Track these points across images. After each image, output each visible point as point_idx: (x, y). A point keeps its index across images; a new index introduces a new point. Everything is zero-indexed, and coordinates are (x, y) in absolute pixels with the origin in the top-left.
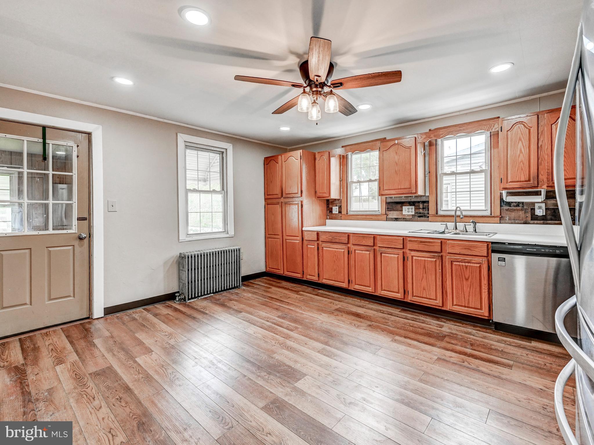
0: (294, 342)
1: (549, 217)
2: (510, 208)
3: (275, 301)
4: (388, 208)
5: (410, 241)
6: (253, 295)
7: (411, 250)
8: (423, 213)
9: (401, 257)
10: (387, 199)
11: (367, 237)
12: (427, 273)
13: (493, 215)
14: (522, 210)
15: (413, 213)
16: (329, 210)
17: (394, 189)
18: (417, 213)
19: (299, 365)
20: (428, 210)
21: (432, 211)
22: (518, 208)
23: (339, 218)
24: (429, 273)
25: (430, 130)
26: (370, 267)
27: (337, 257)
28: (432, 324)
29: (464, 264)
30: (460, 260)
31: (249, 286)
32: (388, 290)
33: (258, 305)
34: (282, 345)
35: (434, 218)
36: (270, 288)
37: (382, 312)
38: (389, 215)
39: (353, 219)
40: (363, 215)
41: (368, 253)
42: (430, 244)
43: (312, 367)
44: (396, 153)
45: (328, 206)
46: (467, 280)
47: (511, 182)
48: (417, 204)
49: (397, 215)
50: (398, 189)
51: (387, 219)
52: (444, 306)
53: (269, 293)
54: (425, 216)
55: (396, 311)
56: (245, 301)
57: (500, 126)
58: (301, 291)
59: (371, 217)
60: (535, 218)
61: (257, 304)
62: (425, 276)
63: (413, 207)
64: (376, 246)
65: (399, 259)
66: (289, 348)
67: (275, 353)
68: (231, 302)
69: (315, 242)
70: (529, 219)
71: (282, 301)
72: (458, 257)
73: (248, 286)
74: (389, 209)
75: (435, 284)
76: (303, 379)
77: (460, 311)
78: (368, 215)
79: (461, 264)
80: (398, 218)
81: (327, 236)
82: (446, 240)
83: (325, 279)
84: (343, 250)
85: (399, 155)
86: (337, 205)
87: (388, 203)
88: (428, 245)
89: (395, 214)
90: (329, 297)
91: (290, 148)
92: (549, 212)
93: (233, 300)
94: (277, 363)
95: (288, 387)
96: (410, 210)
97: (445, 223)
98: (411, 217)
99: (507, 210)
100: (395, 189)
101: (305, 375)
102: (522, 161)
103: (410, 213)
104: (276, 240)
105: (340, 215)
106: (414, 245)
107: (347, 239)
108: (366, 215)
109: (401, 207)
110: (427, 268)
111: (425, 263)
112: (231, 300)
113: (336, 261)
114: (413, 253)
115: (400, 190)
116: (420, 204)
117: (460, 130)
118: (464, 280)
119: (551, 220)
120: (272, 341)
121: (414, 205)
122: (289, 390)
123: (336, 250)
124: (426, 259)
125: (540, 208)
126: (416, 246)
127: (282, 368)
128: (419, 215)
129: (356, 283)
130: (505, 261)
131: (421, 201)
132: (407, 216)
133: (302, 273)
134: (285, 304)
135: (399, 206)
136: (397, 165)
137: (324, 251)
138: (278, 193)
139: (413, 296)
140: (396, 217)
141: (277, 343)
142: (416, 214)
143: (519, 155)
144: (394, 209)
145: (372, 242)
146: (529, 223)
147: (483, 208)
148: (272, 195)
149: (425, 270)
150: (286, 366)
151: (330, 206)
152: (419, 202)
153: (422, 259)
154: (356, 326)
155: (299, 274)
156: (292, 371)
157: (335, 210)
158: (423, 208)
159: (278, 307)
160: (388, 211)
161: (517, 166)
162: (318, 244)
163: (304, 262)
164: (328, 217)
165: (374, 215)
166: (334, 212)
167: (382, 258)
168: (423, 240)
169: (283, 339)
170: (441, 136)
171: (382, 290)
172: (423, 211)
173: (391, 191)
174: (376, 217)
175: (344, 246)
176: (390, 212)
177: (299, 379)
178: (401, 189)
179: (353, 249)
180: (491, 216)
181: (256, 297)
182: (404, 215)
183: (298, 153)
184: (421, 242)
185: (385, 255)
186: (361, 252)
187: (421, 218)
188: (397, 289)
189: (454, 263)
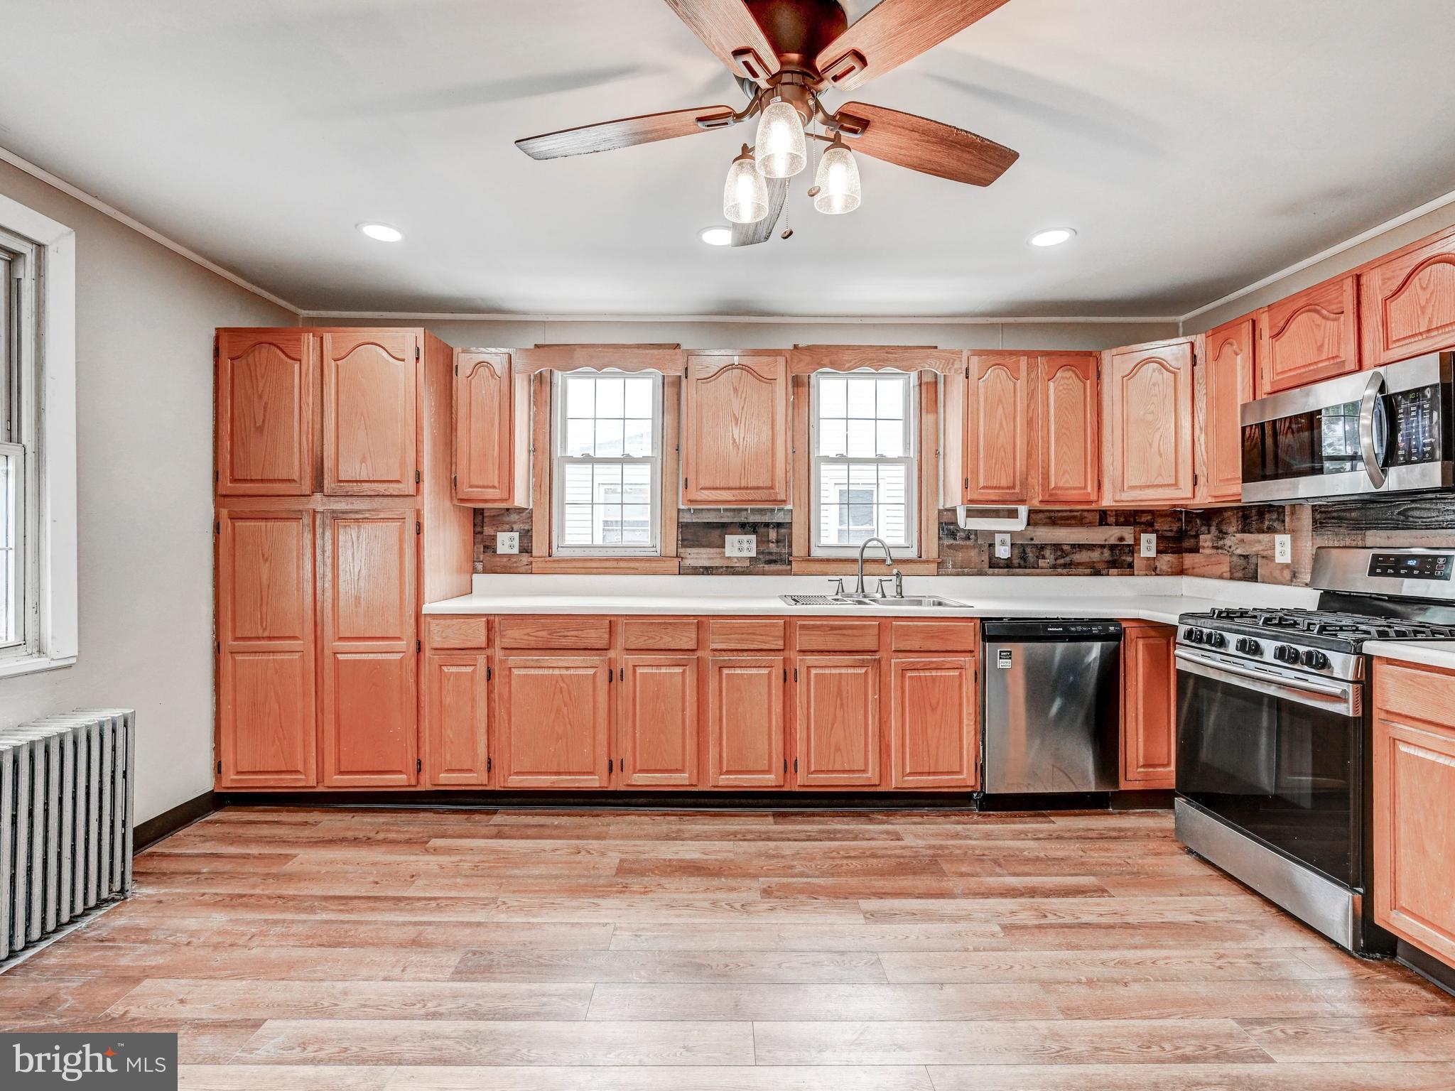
1: (1016, 561)
2: (954, 542)
3: (373, 910)
4: (682, 540)
5: (802, 627)
6: (233, 915)
7: (803, 652)
8: (776, 553)
9: (777, 673)
10: (681, 514)
11: (675, 624)
12: (846, 708)
13: (924, 557)
14: (974, 547)
15: (753, 554)
16: (482, 541)
17: (729, 489)
18: (763, 553)
20: (790, 546)
21: (799, 550)
22: (968, 543)
23: (522, 569)
24: (850, 705)
25: (796, 347)
26: (683, 710)
27: (566, 695)
28: (876, 836)
29: (927, 673)
30: (921, 664)
31: (164, 874)
32: (739, 768)
33: (314, 953)
35: (804, 564)
36: (287, 857)
37: (739, 836)
38: (686, 558)
39: (569, 570)
40: (607, 560)
41: (679, 670)
42: (855, 632)
44: (736, 390)
45: (478, 529)
46: (934, 709)
47: (984, 488)
48: (762, 530)
49: (709, 558)
50: (740, 488)
51: (682, 571)
52: (883, 783)
53: (302, 884)
54: (781, 560)
55: (766, 824)
56: (222, 957)
57: (964, 366)
58: (430, 837)
59: (632, 565)
60: (996, 565)
61: (299, 952)
62: (839, 714)
63: (753, 537)
64: (703, 649)
65: (773, 678)
68: (137, 990)
69: (479, 652)
70: (986, 565)
71: (399, 899)
72: (913, 659)
73: (162, 877)
74: (685, 543)
75: (863, 733)
77: (919, 785)
78: (625, 560)
79: (922, 674)
80: (712, 567)
81: (528, 631)
82: (889, 620)
83: (518, 773)
84: (591, 672)
85: (744, 396)
86: (516, 527)
87: (682, 526)
88: (848, 635)
89: (704, 556)
90: (547, 832)
91: (313, 313)
92: (1016, 551)
93: (146, 974)
96: (745, 545)
97: (838, 578)
98: (747, 564)
99: (950, 547)
100: (732, 489)
102: (1003, 446)
103: (746, 554)
104: (279, 657)
105: (525, 558)
106: (814, 638)
107: (607, 636)
108: (618, 560)
109: (720, 536)
110: (844, 694)
111: (840, 682)
112: (137, 981)
113: (565, 710)
114: (811, 659)
115: (744, 491)
116: (771, 531)
117: (887, 360)
118: (928, 711)
119: (1020, 567)
121: (754, 532)
123: (564, 672)
124: (843, 671)
125: (1003, 543)
126: (817, 642)
128: (768, 558)
129: (638, 767)
130: (1010, 658)
131: (772, 523)
132: (736, 560)
133: (412, 767)
134: (425, 909)
135: (717, 532)
136: (737, 424)
137: (513, 676)
138: (296, 477)
139: (809, 772)
140: (707, 564)
142: (761, 557)
143: (998, 434)
144: (704, 541)
145: (692, 639)
146: (986, 574)
147: (902, 542)
148: (262, 481)
149: (841, 699)
151: (488, 530)
152: (767, 525)
153: (834, 671)
154: (738, 906)
155: (400, 772)
157: (507, 543)
158: (778, 541)
159: (411, 932)
160: (683, 546)
161: (995, 456)
162: (489, 659)
163: (421, 729)
164: (479, 566)
165: (642, 560)
166: (501, 549)
167: (724, 681)
168: (837, 623)
170: (847, 365)
171: (721, 774)
172: (778, 547)
173: (719, 492)
174: (648, 564)
175: (595, 659)
176: (689, 550)
178: (747, 488)
179: (626, 664)
180: (919, 560)
181: (264, 916)
182: (729, 558)
183: (409, 339)
184: (833, 628)
185: (732, 671)
186: (655, 670)
187: (774, 567)
188: (766, 762)
189: (909, 674)
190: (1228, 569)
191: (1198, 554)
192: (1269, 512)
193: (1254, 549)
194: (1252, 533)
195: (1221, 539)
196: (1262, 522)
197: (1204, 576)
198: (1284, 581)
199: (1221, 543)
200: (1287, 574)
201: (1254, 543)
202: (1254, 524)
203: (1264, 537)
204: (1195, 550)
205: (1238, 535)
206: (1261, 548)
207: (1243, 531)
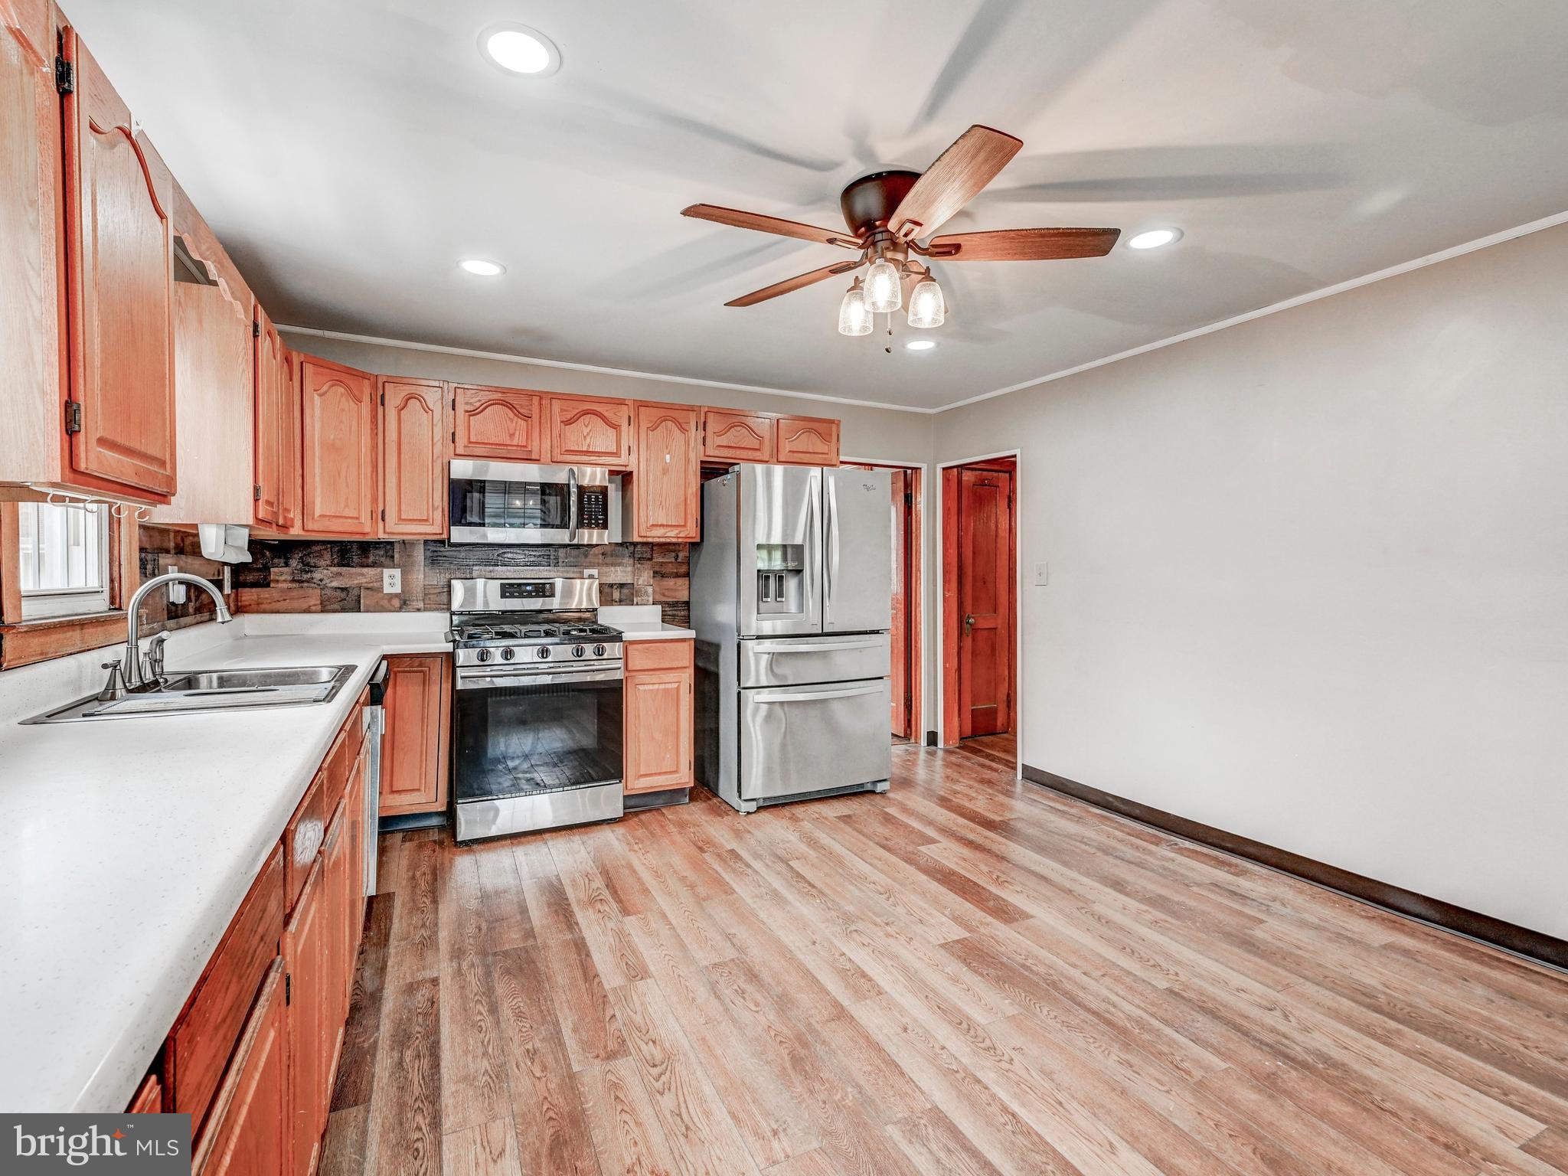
0: (943, 1048)
19: (948, 970)
34: (988, 1043)
43: (919, 958)
66: (964, 1026)
67: (1011, 1019)
76: (950, 940)
94: (1007, 986)
95: (984, 934)
101: (943, 946)
120: (1022, 1072)
122: (982, 930)
127: (992, 971)
141: (1006, 1058)
150: (982, 975)
156: (968, 961)
169: (980, 1075)
177: (958, 941)
190: (319, 602)
191: (268, 589)
192: (376, 548)
193: (355, 582)
194: (352, 566)
195: (307, 572)
196: (367, 557)
197: (278, 612)
198: (393, 609)
199: (305, 577)
200: (396, 603)
201: (358, 576)
202: (356, 559)
203: (370, 572)
204: (265, 584)
205: (335, 569)
206: (365, 580)
207: (340, 565)
